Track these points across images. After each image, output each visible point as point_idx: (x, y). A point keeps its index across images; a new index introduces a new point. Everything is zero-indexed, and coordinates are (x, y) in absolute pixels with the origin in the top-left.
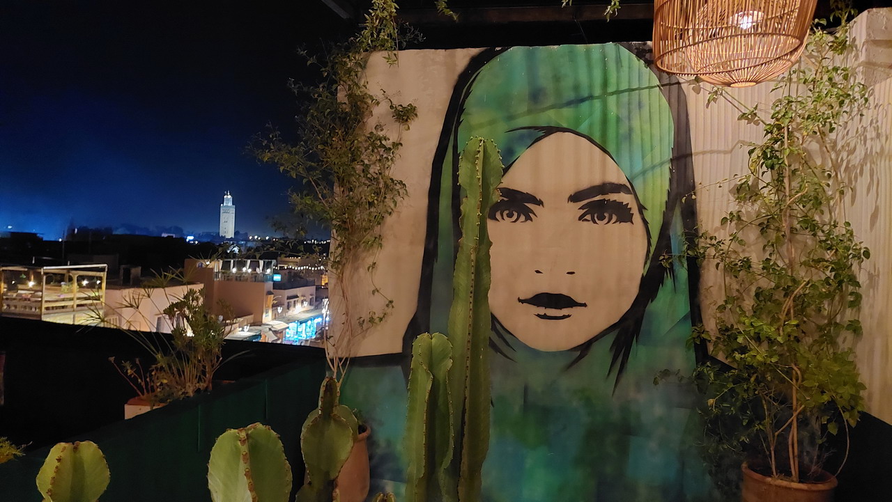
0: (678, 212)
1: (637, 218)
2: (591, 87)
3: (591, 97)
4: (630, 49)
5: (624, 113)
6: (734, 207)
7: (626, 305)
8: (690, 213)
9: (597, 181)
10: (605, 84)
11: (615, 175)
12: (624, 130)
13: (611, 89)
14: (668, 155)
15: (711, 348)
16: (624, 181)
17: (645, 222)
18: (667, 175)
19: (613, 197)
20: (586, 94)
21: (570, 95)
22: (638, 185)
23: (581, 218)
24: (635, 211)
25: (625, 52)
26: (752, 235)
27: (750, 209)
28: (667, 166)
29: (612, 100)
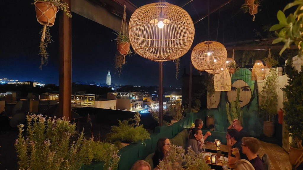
0: (255, 90)
1: (250, 91)
2: (244, 74)
3: (244, 75)
4: (249, 69)
5: (248, 77)
6: (263, 90)
7: (248, 102)
8: (257, 90)
9: (245, 86)
10: (246, 74)
11: (247, 85)
12: (248, 79)
13: (247, 74)
14: (254, 83)
15: (260, 107)
16: (248, 86)
17: (251, 91)
18: (254, 85)
19: (247, 88)
20: (243, 75)
21: (241, 75)
22: (250, 86)
23: (242, 91)
24: (250, 90)
25: (248, 70)
26: (265, 93)
27: (265, 90)
28: (254, 84)
29: (246, 76)
